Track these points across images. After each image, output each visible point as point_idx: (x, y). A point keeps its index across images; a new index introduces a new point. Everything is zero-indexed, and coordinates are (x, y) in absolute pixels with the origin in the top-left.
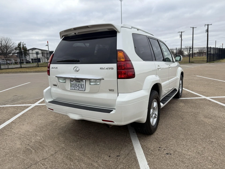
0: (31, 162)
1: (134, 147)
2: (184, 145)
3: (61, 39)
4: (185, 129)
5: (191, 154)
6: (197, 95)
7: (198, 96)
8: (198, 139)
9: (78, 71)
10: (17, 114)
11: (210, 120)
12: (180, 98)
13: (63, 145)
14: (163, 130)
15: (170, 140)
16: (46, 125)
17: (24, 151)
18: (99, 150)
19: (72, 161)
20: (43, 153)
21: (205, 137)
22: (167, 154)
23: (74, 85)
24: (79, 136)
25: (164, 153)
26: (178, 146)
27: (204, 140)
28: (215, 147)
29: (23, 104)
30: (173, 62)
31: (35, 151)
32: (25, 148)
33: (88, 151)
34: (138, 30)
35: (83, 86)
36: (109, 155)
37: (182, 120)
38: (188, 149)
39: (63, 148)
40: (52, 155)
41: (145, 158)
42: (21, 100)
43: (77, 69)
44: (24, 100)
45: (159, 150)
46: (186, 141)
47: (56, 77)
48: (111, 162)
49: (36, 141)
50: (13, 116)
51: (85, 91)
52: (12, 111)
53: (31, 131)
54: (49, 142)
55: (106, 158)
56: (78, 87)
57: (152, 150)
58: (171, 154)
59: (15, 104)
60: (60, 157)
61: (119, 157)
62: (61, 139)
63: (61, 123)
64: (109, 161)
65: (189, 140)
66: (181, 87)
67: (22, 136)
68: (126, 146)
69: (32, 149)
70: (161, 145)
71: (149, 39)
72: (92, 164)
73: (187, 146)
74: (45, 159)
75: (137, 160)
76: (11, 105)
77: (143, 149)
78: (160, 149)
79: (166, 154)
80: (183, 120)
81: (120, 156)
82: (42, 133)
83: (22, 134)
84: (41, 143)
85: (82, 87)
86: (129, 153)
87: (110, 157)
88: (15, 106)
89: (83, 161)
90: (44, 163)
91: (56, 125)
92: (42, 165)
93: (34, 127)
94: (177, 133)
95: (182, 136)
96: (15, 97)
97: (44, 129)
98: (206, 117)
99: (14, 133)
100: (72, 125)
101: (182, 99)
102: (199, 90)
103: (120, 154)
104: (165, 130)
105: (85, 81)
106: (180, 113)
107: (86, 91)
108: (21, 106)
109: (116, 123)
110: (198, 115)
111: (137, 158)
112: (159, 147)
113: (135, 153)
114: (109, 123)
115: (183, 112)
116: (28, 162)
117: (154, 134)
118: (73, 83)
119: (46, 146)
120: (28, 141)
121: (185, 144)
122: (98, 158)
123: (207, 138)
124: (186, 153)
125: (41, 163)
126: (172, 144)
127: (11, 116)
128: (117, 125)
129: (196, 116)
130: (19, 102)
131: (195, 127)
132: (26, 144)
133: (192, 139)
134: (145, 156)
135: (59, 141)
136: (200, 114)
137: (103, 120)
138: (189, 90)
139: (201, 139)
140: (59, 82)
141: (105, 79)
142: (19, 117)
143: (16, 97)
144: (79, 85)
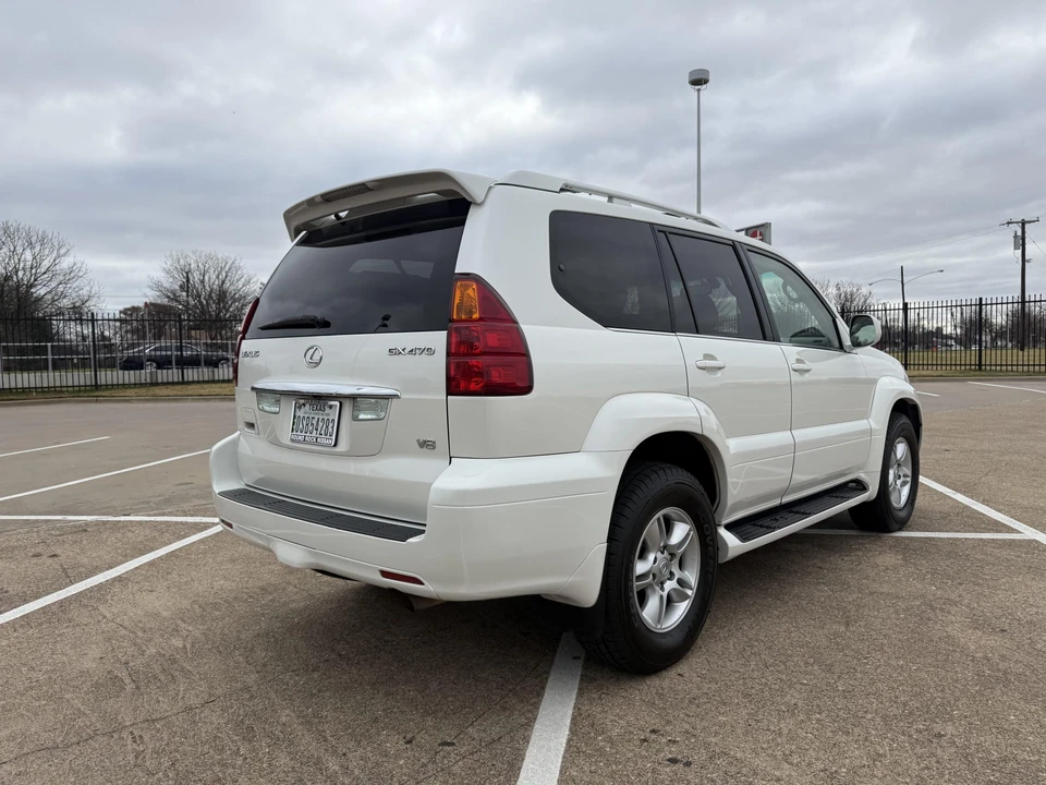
0: (98, 725)
1: (535, 719)
2: (780, 734)
3: (292, 241)
4: (830, 669)
5: (790, 776)
6: (997, 523)
7: (1004, 525)
8: (869, 716)
9: (318, 364)
10: (152, 550)
11: (994, 641)
12: (900, 530)
13: (252, 679)
14: (720, 663)
15: (725, 704)
16: (236, 598)
17: (97, 685)
18: (384, 710)
19: (250, 741)
20: (161, 699)
21: (910, 713)
22: (673, 761)
23: (305, 423)
24: (333, 650)
25: (662, 754)
26: (746, 733)
27: (902, 724)
28: (938, 762)
29: (192, 516)
30: (841, 347)
31: (138, 688)
32: (109, 672)
33: (335, 710)
34: (611, 198)
35: (331, 425)
36: (409, 736)
37: (843, 628)
38: (787, 752)
39: (247, 689)
40: (188, 709)
41: (559, 765)
42: (197, 502)
43: (316, 358)
44: (204, 502)
45: (645, 740)
46: (802, 717)
47: (253, 389)
48: (402, 762)
49: (163, 652)
50: (133, 557)
51: (335, 445)
52: (139, 539)
53: (165, 614)
54: (205, 661)
55: (393, 743)
56: (317, 430)
57: (610, 740)
58: (688, 764)
59: (163, 515)
60: (213, 718)
61: (446, 748)
62: (260, 654)
63: (294, 598)
64: (397, 757)
65: (824, 715)
66: (909, 479)
67: (123, 632)
68: (504, 709)
69: (127, 681)
70: (669, 722)
71: (670, 236)
72: (318, 761)
73: (792, 738)
74: (153, 721)
75: (520, 769)
76: (148, 515)
77: (571, 730)
78: (654, 736)
79: (669, 760)
80: (847, 624)
81: (453, 744)
82: (201, 627)
83: (126, 623)
84: (174, 661)
85: (330, 430)
86: (500, 738)
87: (409, 742)
88: (161, 523)
89: (291, 743)
90: (140, 736)
91: (273, 601)
92: (129, 741)
93: (185, 604)
94: (781, 680)
95: (793, 697)
96: (182, 487)
97: (217, 613)
98: (977, 623)
99: (100, 618)
100: (334, 606)
101: (908, 538)
102: (1025, 503)
103: (461, 736)
104: (728, 664)
105: (338, 404)
106: (855, 596)
107: (338, 449)
108: (181, 523)
109: (429, 589)
110: (942, 610)
111: (523, 760)
112: (653, 731)
113: (527, 740)
114: (406, 587)
115: (871, 594)
116: (88, 724)
117: (664, 673)
118: (300, 413)
119: (187, 674)
120: (130, 651)
121: (785, 731)
122: (360, 741)
123: (920, 715)
124: (768, 769)
125: (132, 733)
126: (724, 724)
127: (126, 556)
128: (434, 596)
129: (932, 616)
130: (186, 506)
131: (893, 662)
132: (119, 660)
133: (841, 713)
134: (564, 757)
135: (247, 662)
136: (954, 609)
137: (385, 574)
138: (972, 498)
139: (885, 718)
140: (263, 410)
141: (403, 396)
142: (151, 564)
143: (184, 487)
144: (321, 424)
